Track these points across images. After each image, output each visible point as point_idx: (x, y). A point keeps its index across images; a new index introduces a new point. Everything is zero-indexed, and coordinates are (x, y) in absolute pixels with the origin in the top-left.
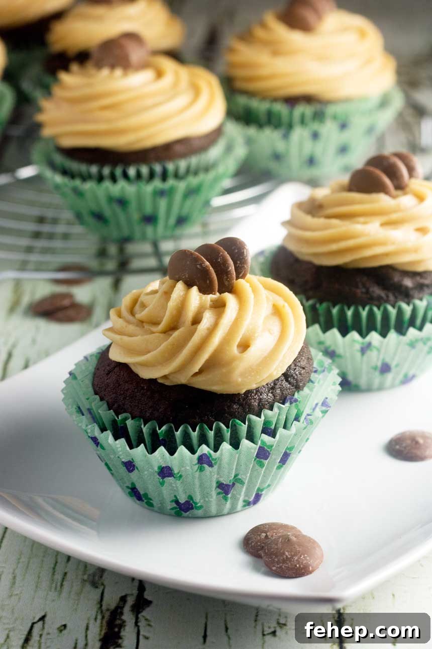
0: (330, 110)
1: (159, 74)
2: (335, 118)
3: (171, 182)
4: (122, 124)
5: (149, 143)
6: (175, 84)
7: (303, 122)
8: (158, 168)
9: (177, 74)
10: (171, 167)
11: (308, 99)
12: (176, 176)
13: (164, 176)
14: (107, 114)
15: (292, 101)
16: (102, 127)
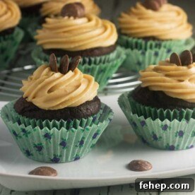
0: (163, 44)
1: (90, 20)
2: (165, 47)
3: (93, 65)
4: (72, 39)
5: (84, 48)
6: (97, 25)
7: (151, 47)
8: (87, 60)
9: (97, 21)
10: (93, 59)
11: (154, 38)
12: (95, 63)
13: (90, 63)
14: (66, 34)
15: (147, 39)
16: (64, 40)
